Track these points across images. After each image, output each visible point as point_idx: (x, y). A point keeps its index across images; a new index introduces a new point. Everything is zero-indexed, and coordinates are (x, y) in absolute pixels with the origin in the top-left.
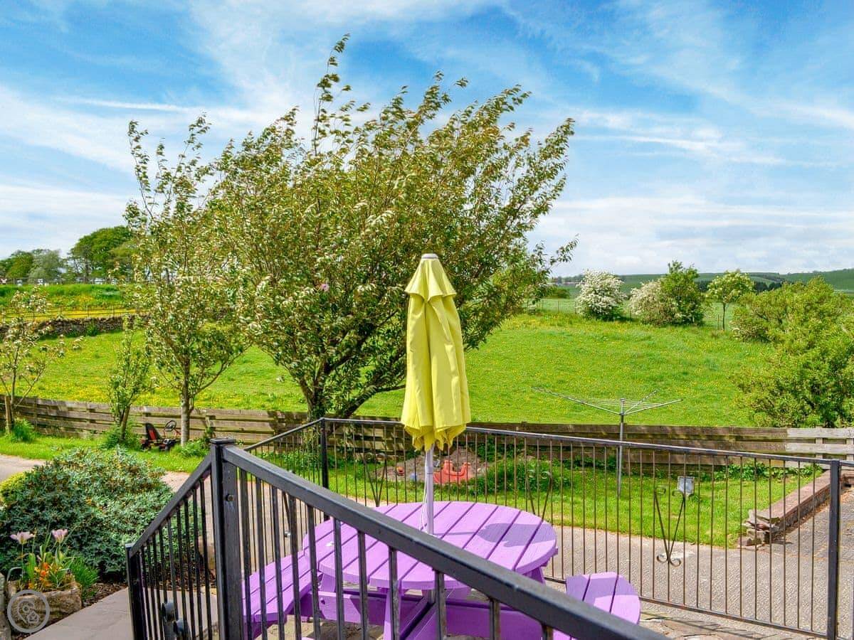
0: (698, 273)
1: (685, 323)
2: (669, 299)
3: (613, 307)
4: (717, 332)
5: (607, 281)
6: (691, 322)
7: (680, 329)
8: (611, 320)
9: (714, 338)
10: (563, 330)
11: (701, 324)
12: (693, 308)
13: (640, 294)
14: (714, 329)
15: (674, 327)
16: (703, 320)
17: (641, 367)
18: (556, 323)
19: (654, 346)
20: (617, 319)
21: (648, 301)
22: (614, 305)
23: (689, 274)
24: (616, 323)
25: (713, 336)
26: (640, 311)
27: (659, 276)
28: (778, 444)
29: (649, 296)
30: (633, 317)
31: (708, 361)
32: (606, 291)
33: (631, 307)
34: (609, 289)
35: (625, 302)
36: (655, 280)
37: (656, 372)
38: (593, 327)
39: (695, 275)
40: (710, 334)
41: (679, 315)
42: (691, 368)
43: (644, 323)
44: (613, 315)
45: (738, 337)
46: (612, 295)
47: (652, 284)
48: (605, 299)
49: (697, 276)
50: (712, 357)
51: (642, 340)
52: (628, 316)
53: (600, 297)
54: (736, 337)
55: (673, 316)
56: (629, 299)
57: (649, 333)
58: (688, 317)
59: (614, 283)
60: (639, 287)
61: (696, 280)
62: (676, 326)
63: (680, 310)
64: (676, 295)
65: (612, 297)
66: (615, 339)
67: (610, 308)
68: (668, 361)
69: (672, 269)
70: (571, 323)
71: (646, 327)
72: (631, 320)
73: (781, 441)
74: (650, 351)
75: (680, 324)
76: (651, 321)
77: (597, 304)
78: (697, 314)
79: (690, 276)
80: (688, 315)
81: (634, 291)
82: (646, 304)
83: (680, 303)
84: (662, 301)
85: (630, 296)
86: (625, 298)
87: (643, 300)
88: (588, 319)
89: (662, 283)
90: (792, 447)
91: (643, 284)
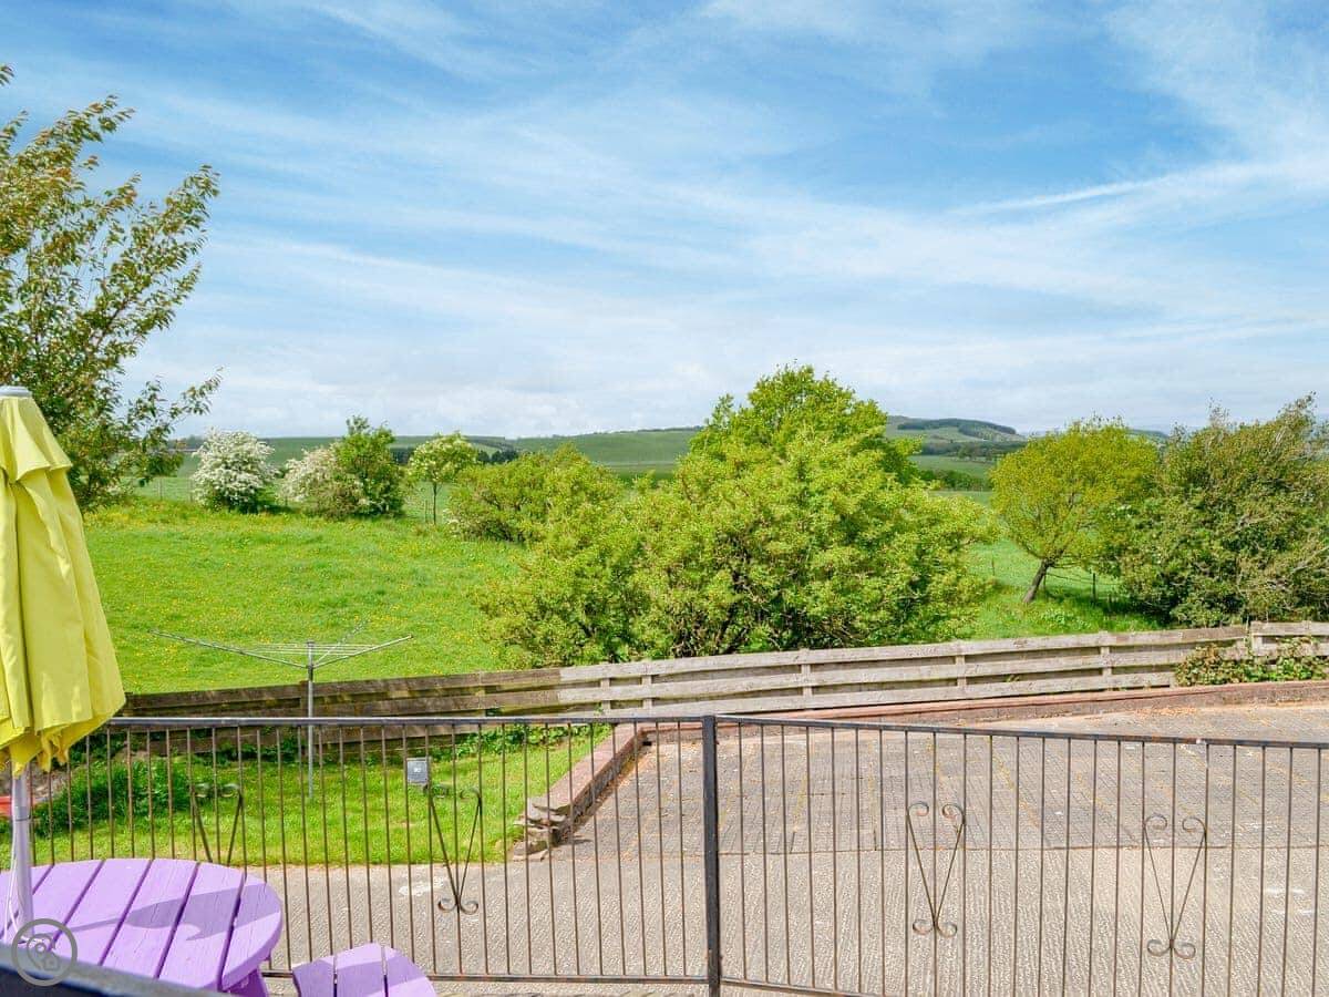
0: (393, 435)
1: (375, 513)
2: (349, 476)
3: (256, 490)
4: (425, 528)
5: (246, 447)
6: (384, 512)
7: (368, 523)
8: (254, 511)
9: (421, 537)
10: (173, 530)
11: (400, 515)
12: (387, 490)
13: (301, 469)
14: (419, 522)
15: (357, 521)
16: (404, 508)
17: (309, 586)
18: (157, 518)
19: (327, 552)
20: (263, 510)
21: (315, 480)
22: (258, 486)
23: (380, 436)
24: (263, 516)
25: (419, 533)
26: (302, 496)
27: (332, 440)
28: (548, 693)
29: (317, 471)
30: (289, 505)
31: (415, 572)
32: (245, 463)
33: (287, 490)
34: (251, 461)
35: (276, 482)
36: (327, 446)
37: (335, 592)
38: (224, 524)
39: (389, 438)
40: (413, 530)
41: (364, 502)
42: (390, 584)
43: (310, 514)
44: (257, 503)
45: (457, 534)
46: (255, 470)
47: (320, 453)
48: (244, 476)
49: (392, 440)
50: (419, 565)
51: (307, 542)
52: (282, 504)
53: (234, 474)
54: (453, 534)
55: (355, 502)
56: (283, 477)
57: (319, 531)
58: (379, 505)
59: (259, 451)
60: (300, 457)
61: (390, 446)
62: (360, 519)
63: (366, 493)
64: (359, 470)
65: (255, 473)
66: (263, 541)
67: (252, 491)
68: (352, 574)
69: (353, 428)
70: (184, 517)
71: (312, 521)
72: (287, 510)
73: (551, 687)
74: (323, 560)
75: (367, 516)
76: (321, 512)
77: (229, 486)
78: (394, 500)
79: (383, 440)
80: (378, 501)
81: (291, 464)
82: (312, 485)
83: (364, 482)
84: (338, 479)
85: (284, 472)
86: (276, 475)
87: (307, 477)
88: (214, 510)
89: (338, 451)
90: (567, 696)
91: (306, 453)
